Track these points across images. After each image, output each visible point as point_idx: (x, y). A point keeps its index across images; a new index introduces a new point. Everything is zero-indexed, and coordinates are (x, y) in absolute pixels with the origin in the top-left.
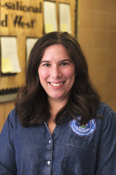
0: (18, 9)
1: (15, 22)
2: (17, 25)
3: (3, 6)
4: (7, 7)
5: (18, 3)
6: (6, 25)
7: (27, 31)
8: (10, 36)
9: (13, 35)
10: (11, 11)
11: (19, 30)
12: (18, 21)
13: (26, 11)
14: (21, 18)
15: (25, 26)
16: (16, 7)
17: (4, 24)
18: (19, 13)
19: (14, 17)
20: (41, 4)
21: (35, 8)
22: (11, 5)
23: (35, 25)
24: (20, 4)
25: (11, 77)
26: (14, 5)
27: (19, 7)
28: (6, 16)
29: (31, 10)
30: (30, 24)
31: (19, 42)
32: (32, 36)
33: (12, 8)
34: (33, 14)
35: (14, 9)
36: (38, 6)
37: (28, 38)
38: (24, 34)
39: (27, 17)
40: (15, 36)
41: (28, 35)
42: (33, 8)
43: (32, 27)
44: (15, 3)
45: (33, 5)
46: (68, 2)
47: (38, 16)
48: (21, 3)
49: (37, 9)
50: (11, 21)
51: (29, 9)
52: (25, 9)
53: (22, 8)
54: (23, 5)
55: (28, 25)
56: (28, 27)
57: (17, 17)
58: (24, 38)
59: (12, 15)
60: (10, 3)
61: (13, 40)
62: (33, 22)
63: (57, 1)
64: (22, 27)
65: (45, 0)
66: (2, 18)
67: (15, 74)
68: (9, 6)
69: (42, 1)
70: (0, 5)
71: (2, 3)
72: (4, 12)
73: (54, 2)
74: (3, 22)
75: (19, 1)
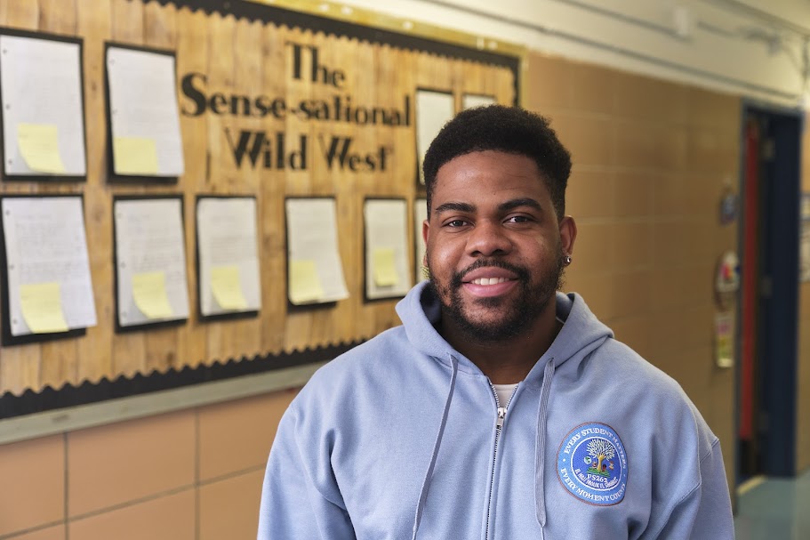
0: (338, 118)
1: (330, 157)
2: (336, 163)
3: (293, 111)
4: (303, 115)
5: (337, 100)
6: (303, 166)
7: (368, 178)
8: (314, 196)
9: (324, 192)
10: (318, 124)
11: (342, 179)
12: (340, 153)
13: (363, 123)
14: (348, 142)
15: (361, 166)
16: (332, 112)
17: (297, 161)
18: (343, 128)
19: (328, 141)
20: (407, 100)
21: (389, 114)
22: (319, 106)
23: (389, 160)
24: (344, 103)
25: (320, 315)
26: (326, 108)
27: (343, 111)
28: (303, 139)
29: (379, 117)
30: (376, 160)
31: (341, 212)
32: (384, 192)
33: (322, 114)
34: (383, 130)
35: (327, 117)
36: (401, 108)
37: (367, 199)
38: (356, 188)
39: (367, 139)
40: (332, 197)
41: (371, 192)
42: (384, 112)
43: (383, 167)
44: (331, 102)
45: (386, 105)
46: (488, 93)
47: (402, 133)
48: (349, 99)
49: (397, 115)
50: (317, 152)
51: (371, 117)
52: (361, 116)
53: (351, 116)
54: (354, 105)
55: (368, 161)
56: (370, 167)
57: (335, 141)
58: (360, 200)
59: (321, 137)
60: (313, 103)
61: (328, 205)
62: (383, 153)
63: (458, 90)
64: (352, 167)
65: (420, 89)
66: (292, 145)
67: (331, 305)
68: (310, 111)
69: (411, 90)
70: (284, 107)
71: (292, 102)
72: (295, 126)
73: (449, 93)
74: (292, 156)
75: (342, 94)
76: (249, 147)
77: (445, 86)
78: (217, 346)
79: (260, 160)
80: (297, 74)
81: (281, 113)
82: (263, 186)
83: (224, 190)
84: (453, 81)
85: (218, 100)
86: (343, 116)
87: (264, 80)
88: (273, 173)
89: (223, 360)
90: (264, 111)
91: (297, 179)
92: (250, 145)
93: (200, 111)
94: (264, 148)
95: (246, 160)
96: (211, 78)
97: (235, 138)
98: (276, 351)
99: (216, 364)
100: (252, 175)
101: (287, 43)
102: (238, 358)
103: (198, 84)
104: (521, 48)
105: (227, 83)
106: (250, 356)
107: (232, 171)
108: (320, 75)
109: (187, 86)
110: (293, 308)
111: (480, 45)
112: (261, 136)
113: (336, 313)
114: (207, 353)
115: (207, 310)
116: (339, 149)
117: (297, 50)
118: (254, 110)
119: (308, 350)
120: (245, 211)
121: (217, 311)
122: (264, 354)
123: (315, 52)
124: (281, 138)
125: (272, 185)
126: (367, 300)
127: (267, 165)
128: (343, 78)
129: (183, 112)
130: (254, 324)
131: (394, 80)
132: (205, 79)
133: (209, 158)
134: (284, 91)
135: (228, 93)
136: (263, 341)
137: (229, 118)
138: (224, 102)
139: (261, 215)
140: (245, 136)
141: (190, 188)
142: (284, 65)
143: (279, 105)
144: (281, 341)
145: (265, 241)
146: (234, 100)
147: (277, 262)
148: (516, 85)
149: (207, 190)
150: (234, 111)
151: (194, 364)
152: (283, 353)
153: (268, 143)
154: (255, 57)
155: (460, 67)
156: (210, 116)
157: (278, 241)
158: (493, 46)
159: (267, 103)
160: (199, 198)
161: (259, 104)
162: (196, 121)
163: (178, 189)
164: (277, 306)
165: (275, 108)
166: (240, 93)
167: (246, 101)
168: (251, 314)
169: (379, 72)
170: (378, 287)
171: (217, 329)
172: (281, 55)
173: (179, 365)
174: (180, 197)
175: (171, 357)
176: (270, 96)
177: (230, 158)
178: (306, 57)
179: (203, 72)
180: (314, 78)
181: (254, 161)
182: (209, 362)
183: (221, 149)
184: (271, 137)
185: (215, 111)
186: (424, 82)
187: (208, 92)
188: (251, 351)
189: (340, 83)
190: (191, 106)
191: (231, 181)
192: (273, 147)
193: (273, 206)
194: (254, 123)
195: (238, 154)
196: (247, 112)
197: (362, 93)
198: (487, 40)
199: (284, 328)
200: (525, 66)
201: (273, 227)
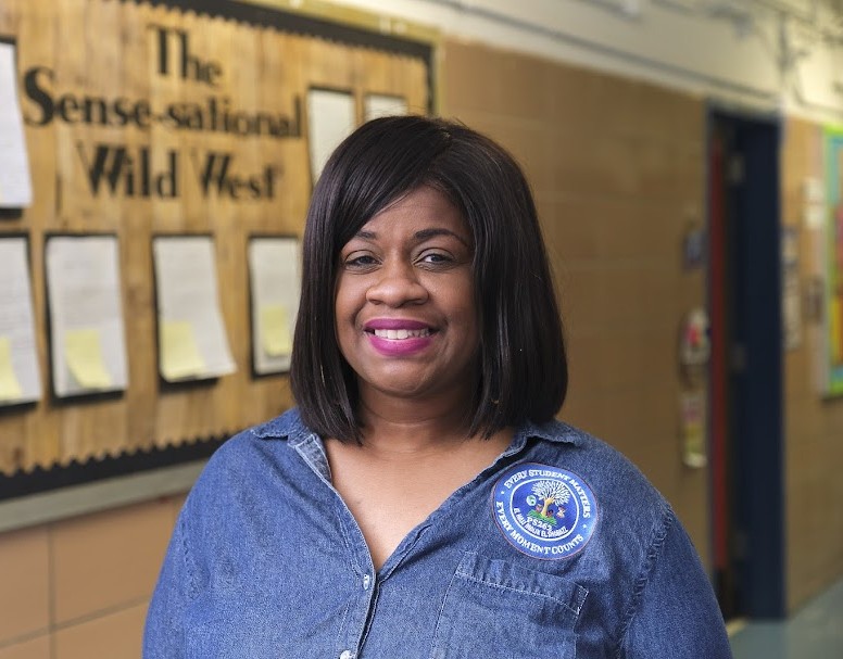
0: (214, 128)
1: (205, 180)
2: (213, 188)
3: (160, 119)
4: (173, 123)
5: (213, 104)
6: (174, 193)
7: (252, 210)
8: (187, 234)
9: (199, 228)
10: (190, 136)
11: (221, 210)
12: (217, 174)
13: (245, 134)
14: (227, 160)
15: (243, 193)
16: (207, 119)
17: (166, 186)
18: (220, 142)
19: (202, 159)
20: (299, 105)
21: (277, 120)
22: (190, 112)
23: (278, 185)
24: (221, 107)
26: (199, 114)
27: (220, 118)
28: (173, 157)
29: (264, 127)
30: (261, 184)
31: (221, 255)
32: (272, 228)
33: (194, 122)
34: (270, 143)
35: (201, 127)
36: (290, 112)
37: (253, 237)
38: (238, 222)
39: (250, 155)
40: (208, 235)
41: (256, 228)
42: (270, 120)
43: (270, 194)
44: (204, 105)
45: (271, 110)
46: (397, 91)
47: (292, 147)
48: (226, 101)
49: (285, 123)
50: (189, 174)
51: (255, 125)
52: (242, 125)
53: (230, 124)
54: (234, 109)
55: (253, 186)
56: (254, 193)
57: (211, 158)
58: (242, 238)
59: (194, 154)
60: (184, 107)
61: (202, 249)
62: (270, 174)
63: (359, 89)
64: (233, 195)
65: (314, 88)
66: (159, 164)
67: (210, 383)
68: (181, 118)
69: (301, 89)
70: (148, 112)
71: (158, 107)
72: (164, 139)
73: (348, 92)
74: (160, 179)
75: (218, 94)
76: (108, 168)
77: (342, 83)
78: (74, 439)
79: (121, 186)
80: (163, 69)
81: (146, 121)
82: (126, 221)
83: (78, 226)
84: (353, 76)
85: (68, 104)
86: (220, 124)
87: (124, 77)
88: (137, 203)
89: (82, 457)
90: (125, 118)
91: (167, 211)
92: (109, 164)
93: (47, 120)
94: (125, 169)
95: (104, 186)
96: (59, 74)
97: (90, 155)
98: (146, 446)
99: (74, 462)
100: (111, 205)
101: (150, 26)
102: (99, 455)
103: (43, 82)
104: (435, 30)
105: (80, 81)
106: (115, 451)
107: (87, 200)
108: (191, 69)
109: (30, 85)
110: (166, 387)
111: (385, 27)
112: (121, 153)
113: (219, 393)
114: (61, 449)
115: (62, 389)
116: (217, 168)
117: (163, 35)
118: (114, 118)
119: (184, 444)
120: (104, 253)
121: (74, 390)
122: (131, 448)
123: (184, 38)
124: (145, 154)
125: (137, 220)
126: (255, 376)
127: (130, 191)
128: (219, 72)
129: (27, 120)
130: (118, 409)
131: (281, 77)
132: (51, 75)
133: (59, 183)
134: (147, 90)
135: (80, 94)
136: (130, 431)
137: (82, 128)
138: (76, 107)
139: (124, 260)
140: (102, 151)
141: (37, 223)
142: (146, 57)
143: (141, 110)
144: (152, 432)
145: (129, 295)
146: (88, 103)
147: (145, 324)
148: (430, 82)
149: (56, 226)
150: (88, 119)
151: (46, 463)
152: (155, 449)
153: (130, 162)
154: (110, 46)
155: (361, 57)
156: (59, 126)
157: (144, 296)
158: (400, 30)
159: (128, 108)
160: (49, 236)
161: (118, 110)
162: (42, 132)
163: (23, 224)
164: (147, 383)
165: (137, 115)
166: (95, 94)
167: (103, 105)
168: (115, 395)
169: (263, 65)
170: (270, 357)
171: (74, 416)
172: (143, 43)
173: (29, 466)
174: (24, 235)
175: (18, 454)
176: (131, 99)
177: (84, 182)
178: (174, 45)
179: (49, 65)
180: (184, 74)
181: (113, 186)
182: (65, 460)
183: (74, 171)
184: (134, 153)
185: (66, 119)
186: (317, 77)
187: (57, 92)
188: (116, 443)
189: (217, 80)
190: (37, 113)
191: (87, 214)
192: (137, 167)
193: (138, 248)
194: (113, 135)
195: (95, 176)
196: (104, 121)
197: (243, 93)
198: (394, 21)
199: (154, 414)
200: (440, 56)
201: (139, 276)
